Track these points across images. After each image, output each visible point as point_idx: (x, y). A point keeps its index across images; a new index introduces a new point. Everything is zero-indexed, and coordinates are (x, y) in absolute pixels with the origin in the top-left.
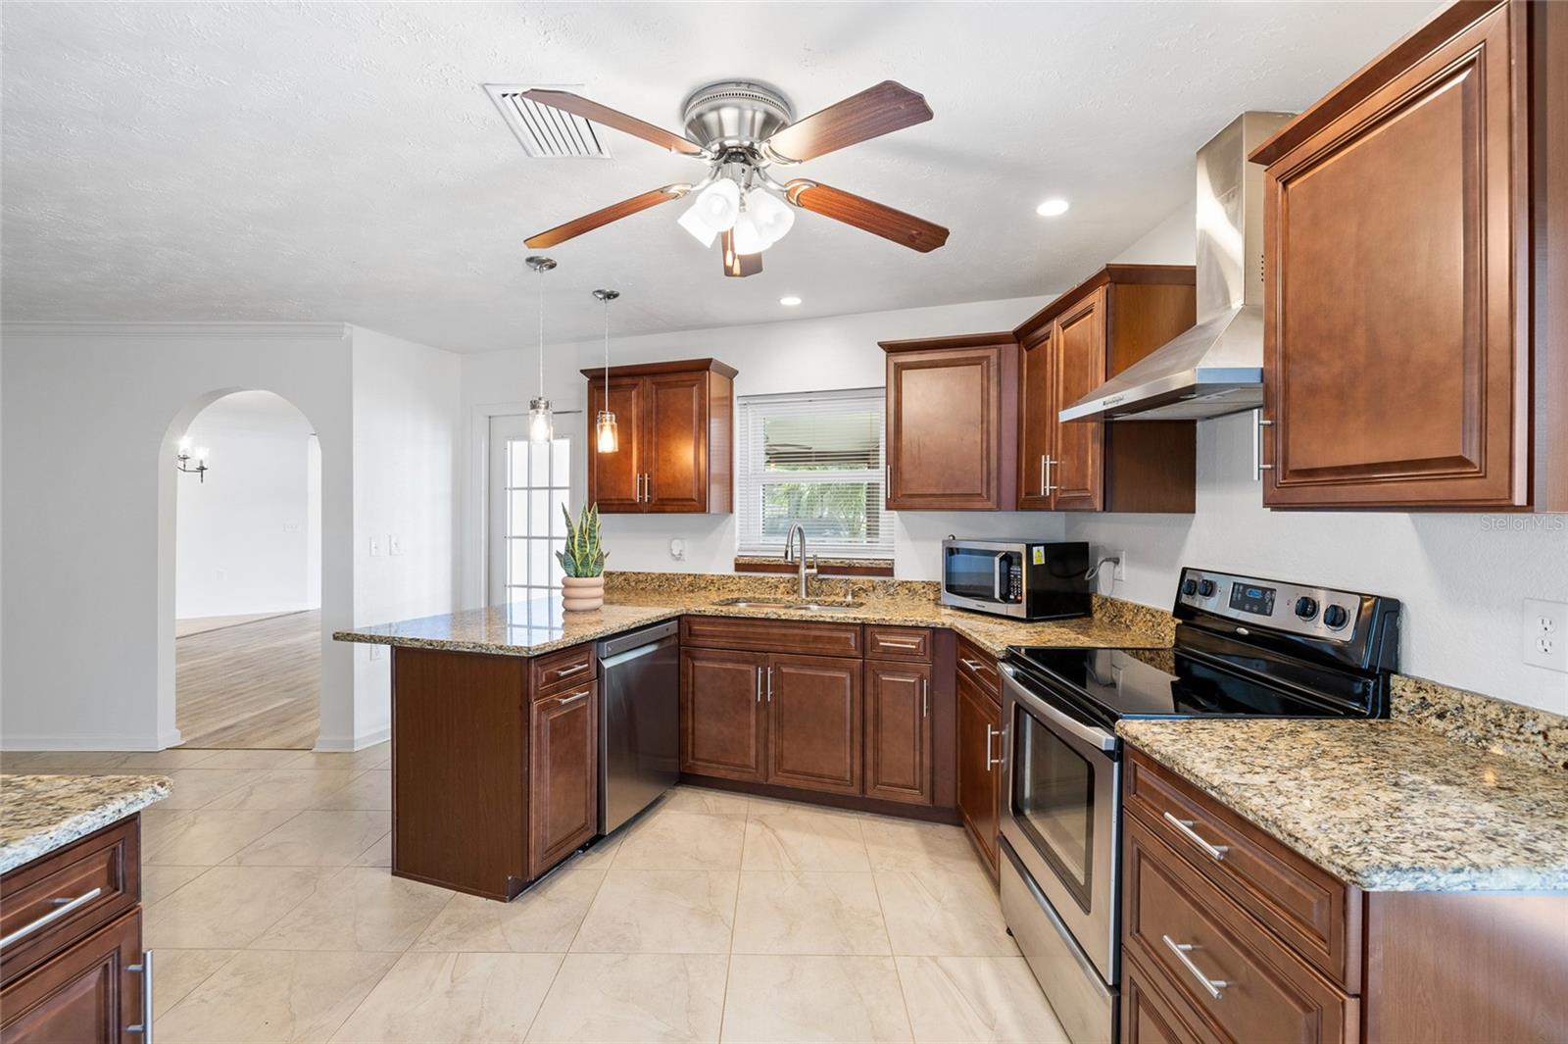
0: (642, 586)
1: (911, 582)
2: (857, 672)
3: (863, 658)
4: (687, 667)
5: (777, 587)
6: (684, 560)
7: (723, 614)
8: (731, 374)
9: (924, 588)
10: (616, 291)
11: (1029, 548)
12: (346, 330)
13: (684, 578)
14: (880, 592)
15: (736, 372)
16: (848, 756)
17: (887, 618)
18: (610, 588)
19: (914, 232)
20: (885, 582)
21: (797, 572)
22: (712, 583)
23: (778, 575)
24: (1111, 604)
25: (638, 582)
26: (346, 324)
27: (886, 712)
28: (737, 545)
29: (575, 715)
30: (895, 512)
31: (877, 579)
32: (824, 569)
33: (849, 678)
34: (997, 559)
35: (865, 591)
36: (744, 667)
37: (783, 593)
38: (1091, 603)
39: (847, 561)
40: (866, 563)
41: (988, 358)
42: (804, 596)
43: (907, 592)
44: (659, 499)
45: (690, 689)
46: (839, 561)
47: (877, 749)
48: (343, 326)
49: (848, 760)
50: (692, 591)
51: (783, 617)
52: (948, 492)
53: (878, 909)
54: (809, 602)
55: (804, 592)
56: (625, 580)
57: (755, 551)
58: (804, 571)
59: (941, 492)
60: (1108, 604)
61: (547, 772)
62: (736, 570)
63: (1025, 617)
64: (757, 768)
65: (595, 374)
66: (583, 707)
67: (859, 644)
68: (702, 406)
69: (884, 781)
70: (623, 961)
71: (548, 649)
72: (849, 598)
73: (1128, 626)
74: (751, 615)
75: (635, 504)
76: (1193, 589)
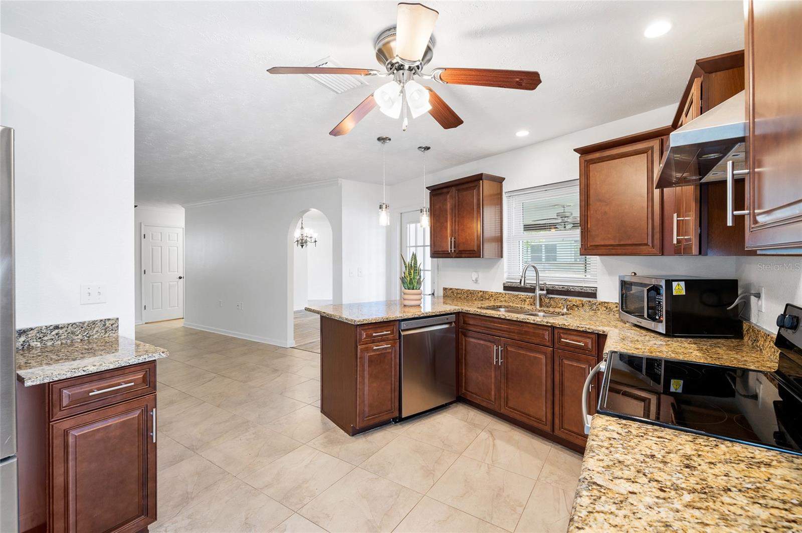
0: (459, 296)
1: (608, 303)
2: (549, 355)
3: (553, 347)
4: (462, 340)
5: (525, 301)
6: (479, 283)
7: (478, 313)
8: (500, 181)
9: (617, 307)
10: (428, 146)
11: (669, 283)
12: (339, 182)
13: (478, 293)
14: (587, 308)
15: (504, 179)
16: (544, 407)
17: (566, 324)
18: (446, 296)
19: (518, 80)
20: (590, 302)
21: (534, 292)
22: (492, 296)
23: (526, 294)
24: (752, 330)
25: (457, 294)
26: (339, 179)
27: (567, 384)
28: (506, 276)
29: (382, 355)
30: (598, 257)
31: (585, 299)
32: (551, 291)
33: (545, 358)
34: (645, 290)
35: (577, 306)
36: (489, 344)
37: (528, 305)
38: (743, 328)
39: (566, 287)
40: (577, 289)
41: (652, 148)
42: (538, 307)
43: (605, 309)
44: (460, 251)
45: (464, 352)
46: (561, 287)
47: (562, 406)
48: (338, 180)
49: (544, 409)
50: (482, 300)
51: (507, 318)
52: (622, 243)
53: (524, 503)
54: (539, 311)
55: (538, 304)
56: (452, 292)
57: (515, 279)
58: (538, 292)
59: (617, 243)
60: (751, 330)
61: (366, 380)
62: (504, 290)
63: (664, 332)
64: (495, 402)
65: (433, 188)
66: (389, 352)
67: (550, 339)
68: (478, 200)
69: (565, 427)
70: (376, 479)
71: (365, 322)
72: (565, 310)
73: (761, 349)
74: (492, 315)
75: (449, 253)
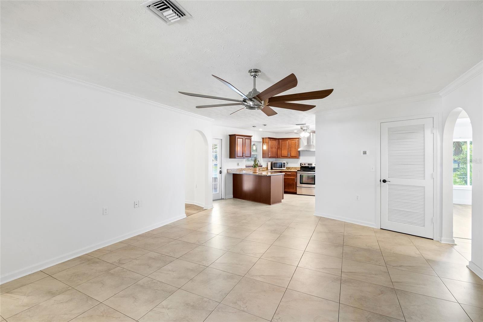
44: (245, 156)
76: (303, 164)
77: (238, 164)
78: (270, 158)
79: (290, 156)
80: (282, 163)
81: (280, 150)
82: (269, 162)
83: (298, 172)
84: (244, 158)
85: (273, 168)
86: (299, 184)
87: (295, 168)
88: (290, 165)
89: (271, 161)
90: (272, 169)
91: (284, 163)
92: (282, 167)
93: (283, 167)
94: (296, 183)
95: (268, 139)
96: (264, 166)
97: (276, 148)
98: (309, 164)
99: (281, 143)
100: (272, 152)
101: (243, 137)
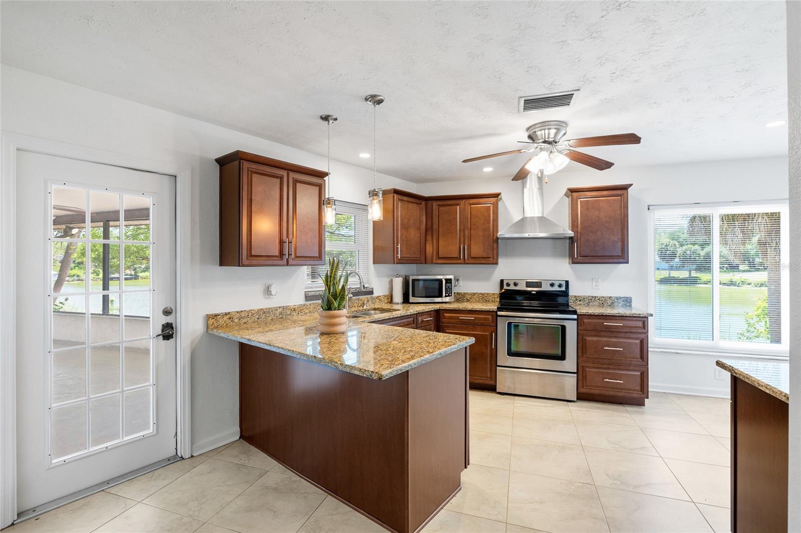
9: (384, 298)
13: (277, 310)
14: (370, 303)
20: (372, 298)
22: (294, 310)
24: (458, 294)
31: (369, 297)
39: (358, 289)
40: (364, 290)
43: (379, 300)
46: (354, 289)
62: (306, 300)
76: (508, 285)
77: (268, 291)
78: (401, 262)
79: (469, 255)
80: (440, 281)
81: (435, 237)
82: (398, 276)
83: (499, 313)
84: (288, 264)
85: (412, 299)
86: (503, 358)
87: (484, 298)
88: (465, 286)
89: (403, 273)
90: (406, 300)
91: (448, 281)
92: (440, 296)
93: (444, 294)
94: (491, 355)
95: (391, 196)
96: (380, 290)
97: (419, 228)
98: (529, 284)
99: (435, 212)
100: (406, 243)
101: (284, 173)
